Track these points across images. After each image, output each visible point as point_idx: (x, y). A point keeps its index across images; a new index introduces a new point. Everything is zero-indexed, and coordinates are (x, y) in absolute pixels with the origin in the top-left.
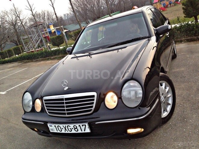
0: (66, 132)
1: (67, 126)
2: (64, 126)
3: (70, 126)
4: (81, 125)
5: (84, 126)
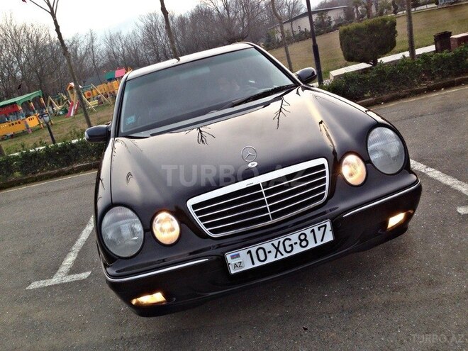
0: (279, 257)
1: (282, 240)
2: (276, 243)
3: (290, 240)
4: (316, 228)
5: (322, 229)
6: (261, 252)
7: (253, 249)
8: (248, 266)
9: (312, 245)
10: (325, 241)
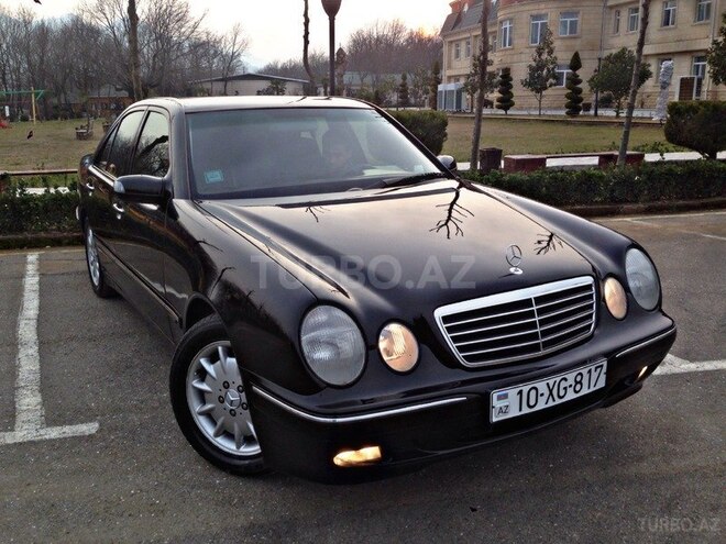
0: (551, 404)
2: (551, 382)
6: (533, 393)
7: (525, 389)
8: (514, 413)
9: (585, 391)
10: (597, 387)
